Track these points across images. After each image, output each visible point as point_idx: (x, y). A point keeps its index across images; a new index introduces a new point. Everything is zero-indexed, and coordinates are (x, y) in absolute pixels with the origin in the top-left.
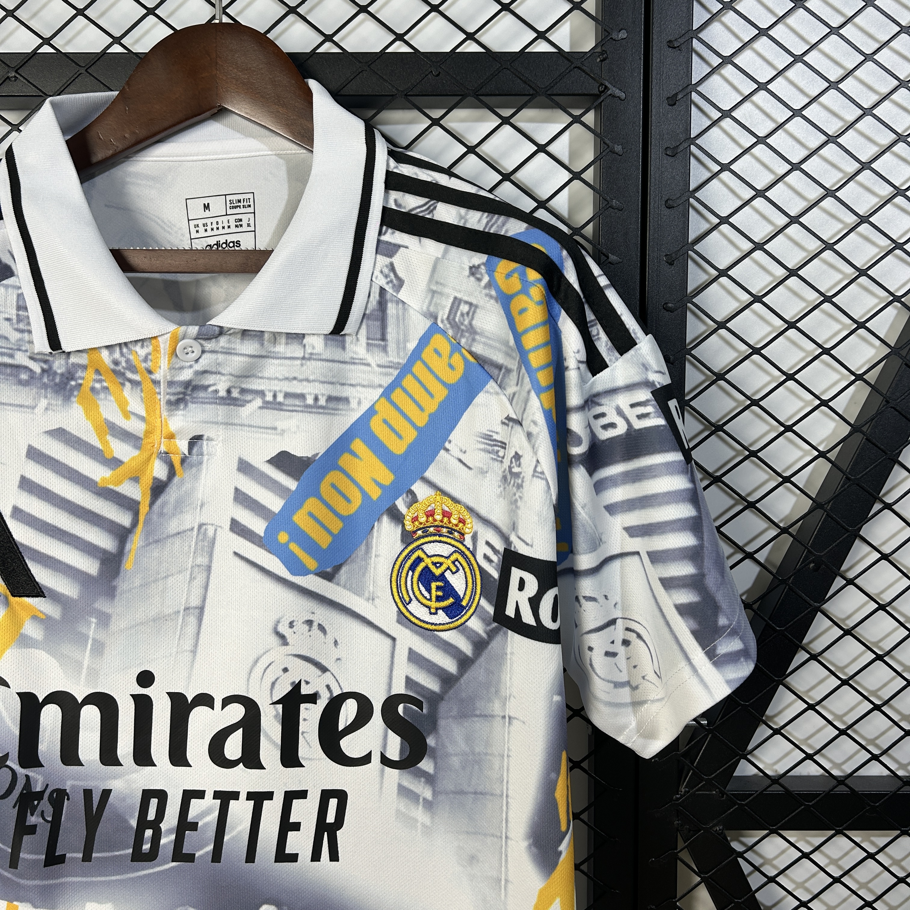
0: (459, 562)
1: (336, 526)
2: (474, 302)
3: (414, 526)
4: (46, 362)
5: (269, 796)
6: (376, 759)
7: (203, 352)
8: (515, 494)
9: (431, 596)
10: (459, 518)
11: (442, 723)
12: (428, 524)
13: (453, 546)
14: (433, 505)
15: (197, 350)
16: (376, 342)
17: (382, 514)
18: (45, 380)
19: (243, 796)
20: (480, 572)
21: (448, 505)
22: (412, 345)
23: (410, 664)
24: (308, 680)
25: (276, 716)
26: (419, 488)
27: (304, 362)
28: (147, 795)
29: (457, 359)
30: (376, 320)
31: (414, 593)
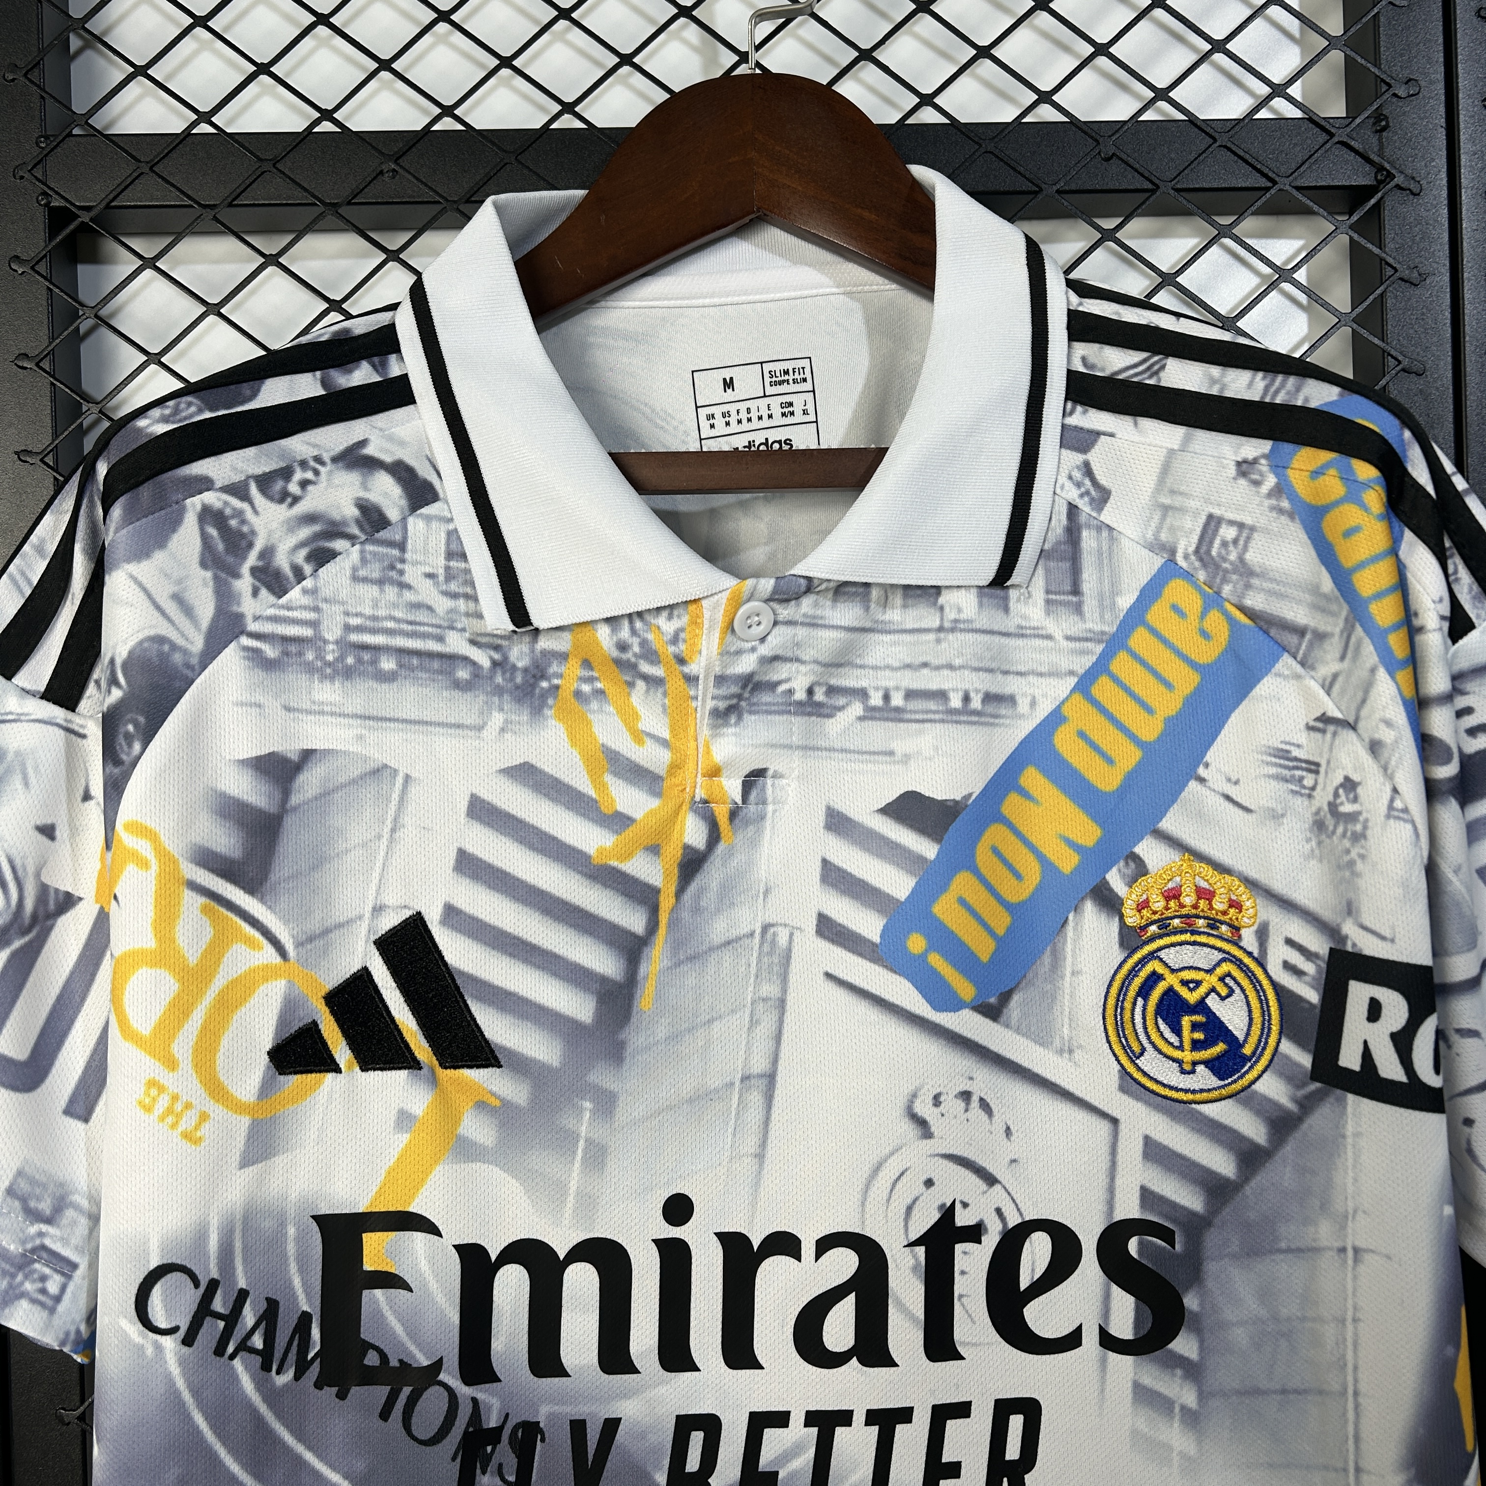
0: (1234, 979)
1: (1001, 922)
2: (1248, 520)
3: (1142, 918)
4: (497, 648)
5: (905, 1415)
6: (1090, 1338)
7: (776, 623)
8: (1348, 852)
9: (1181, 1042)
10: (1230, 900)
11: (1211, 1268)
12: (1168, 914)
13: (1220, 950)
14: (1178, 879)
15: (767, 619)
16: (1062, 597)
17: (1083, 899)
18: (499, 679)
19: (859, 1418)
20: (1277, 994)
21: (1207, 877)
22: (1126, 601)
23: (1149, 1164)
24: (966, 1200)
25: (915, 1269)
26: (1150, 850)
27: (942, 635)
28: (685, 1425)
29: (1216, 622)
30: (1062, 559)
31: (1148, 1037)
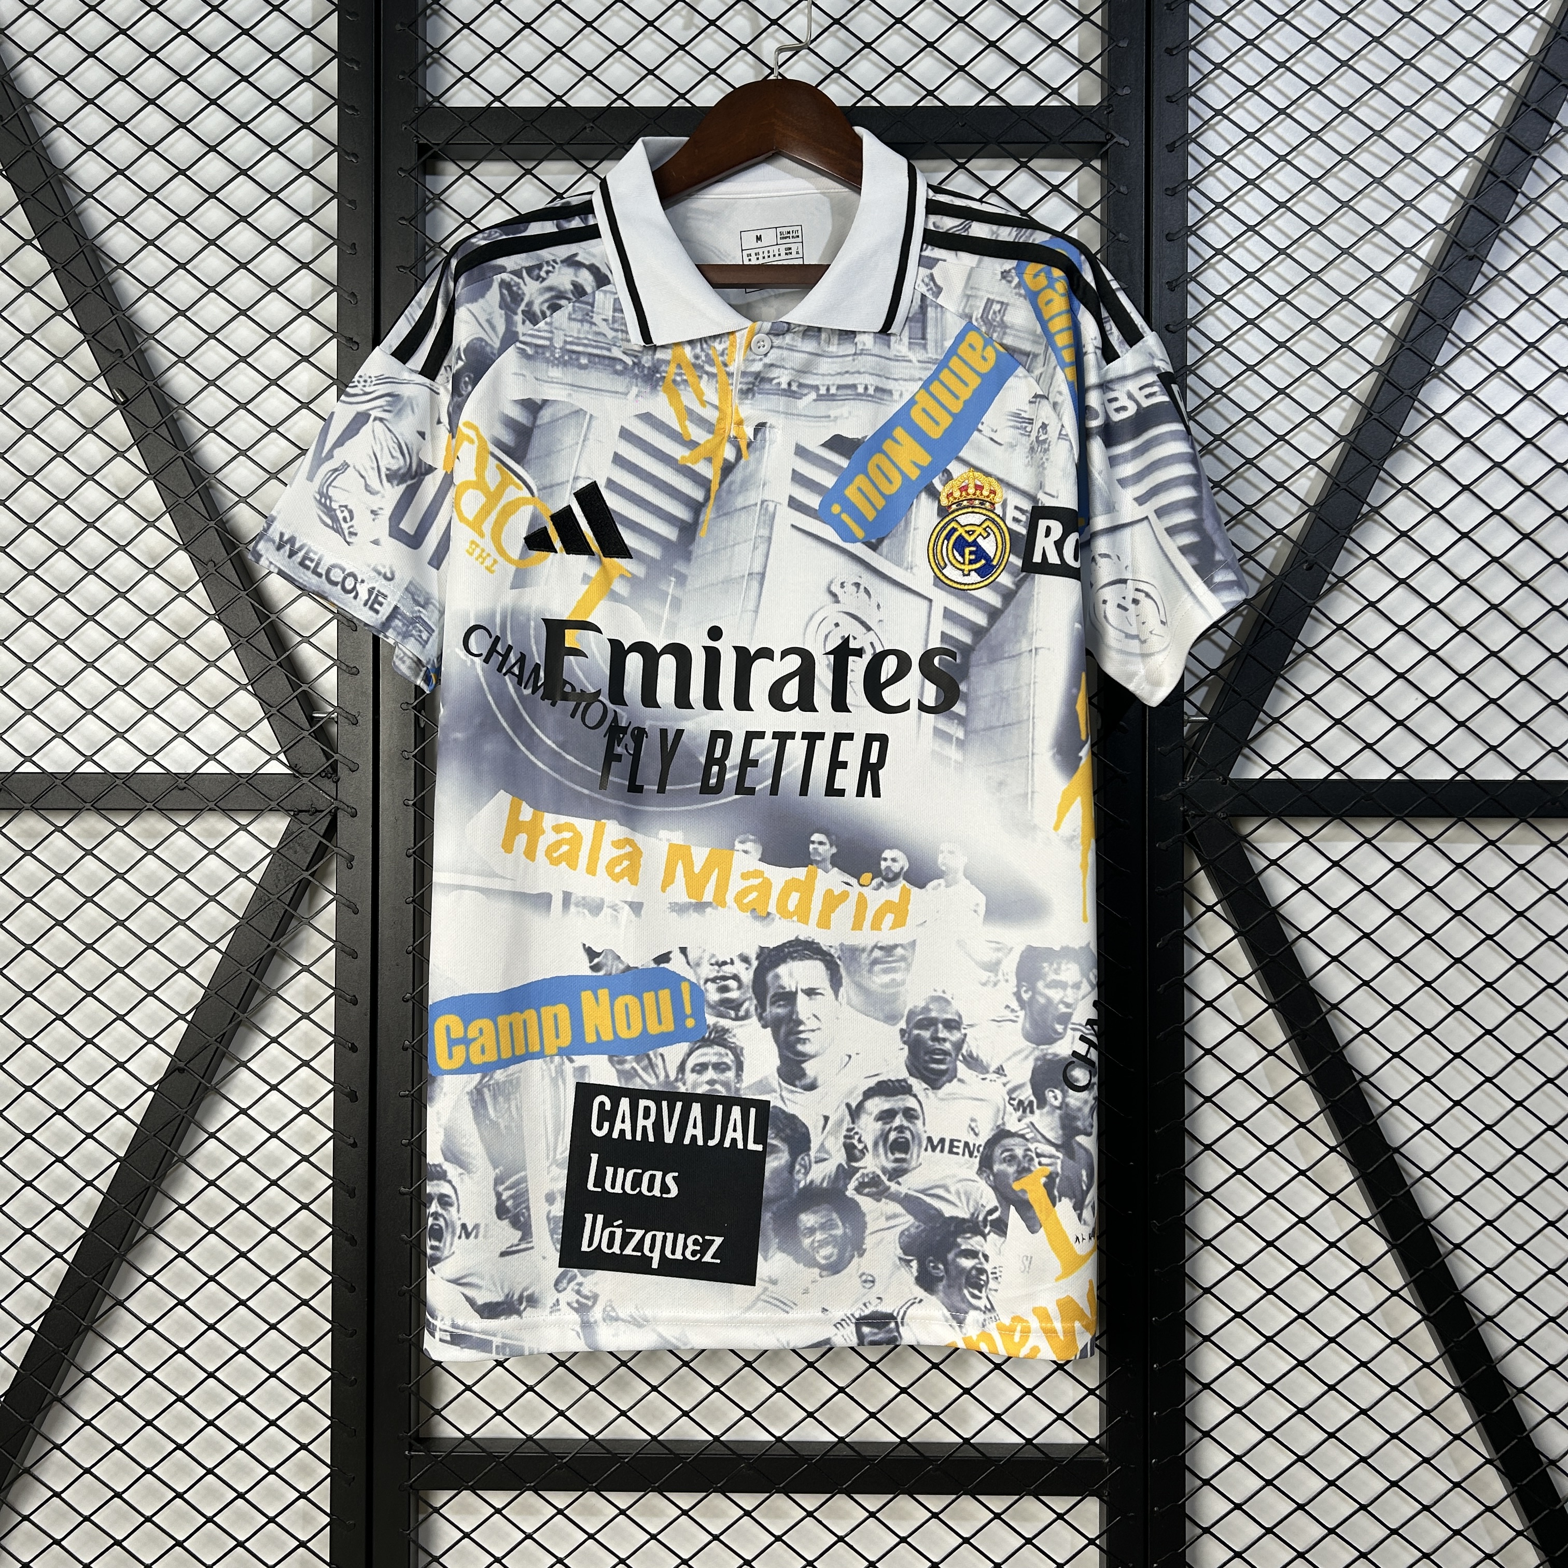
0: (990, 528)
1: (880, 503)
2: (1006, 301)
3: (949, 501)
4: (636, 357)
5: (821, 736)
6: (914, 705)
7: (772, 347)
8: (1042, 459)
9: (964, 560)
10: (990, 489)
11: (973, 671)
12: (962, 498)
13: (984, 515)
14: (967, 480)
15: (768, 345)
16: (917, 341)
18: (636, 371)
19: (798, 736)
21: (981, 479)
22: (948, 344)
23: (946, 621)
24: (855, 636)
25: (828, 666)
26: (955, 468)
27: (856, 357)
28: (715, 735)
29: (989, 351)
30: (917, 322)
31: (949, 559)
